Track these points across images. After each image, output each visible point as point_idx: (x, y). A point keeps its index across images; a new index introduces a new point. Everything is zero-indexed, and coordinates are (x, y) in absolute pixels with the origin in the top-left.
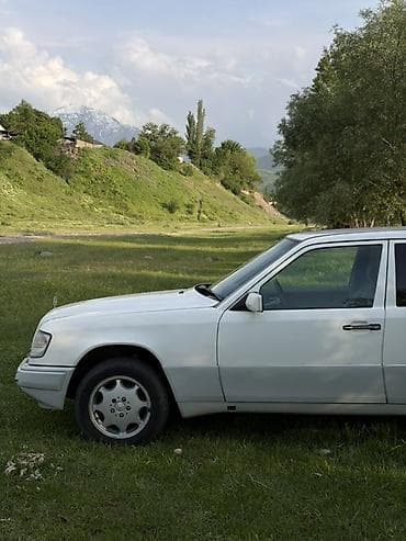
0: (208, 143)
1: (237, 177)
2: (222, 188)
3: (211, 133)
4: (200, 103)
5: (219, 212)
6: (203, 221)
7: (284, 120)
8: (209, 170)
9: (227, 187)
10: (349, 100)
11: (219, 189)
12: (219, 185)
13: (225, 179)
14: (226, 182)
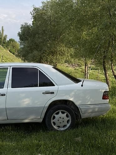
0: (5, 39)
1: (14, 49)
2: (9, 52)
3: (6, 36)
4: (2, 27)
5: (8, 59)
6: (3, 62)
7: (19, 32)
8: (5, 47)
9: (11, 52)
10: (38, 27)
11: (8, 53)
12: (8, 51)
13: (10, 50)
14: (11, 51)
